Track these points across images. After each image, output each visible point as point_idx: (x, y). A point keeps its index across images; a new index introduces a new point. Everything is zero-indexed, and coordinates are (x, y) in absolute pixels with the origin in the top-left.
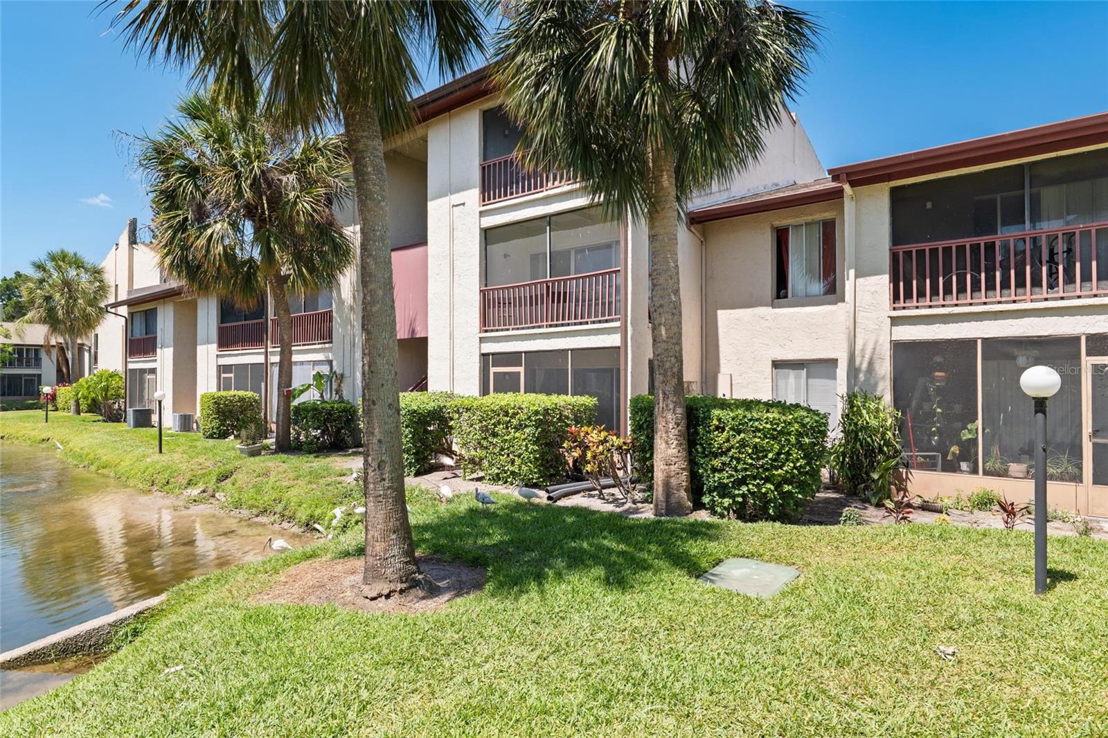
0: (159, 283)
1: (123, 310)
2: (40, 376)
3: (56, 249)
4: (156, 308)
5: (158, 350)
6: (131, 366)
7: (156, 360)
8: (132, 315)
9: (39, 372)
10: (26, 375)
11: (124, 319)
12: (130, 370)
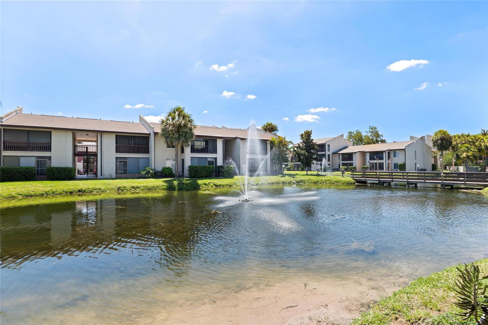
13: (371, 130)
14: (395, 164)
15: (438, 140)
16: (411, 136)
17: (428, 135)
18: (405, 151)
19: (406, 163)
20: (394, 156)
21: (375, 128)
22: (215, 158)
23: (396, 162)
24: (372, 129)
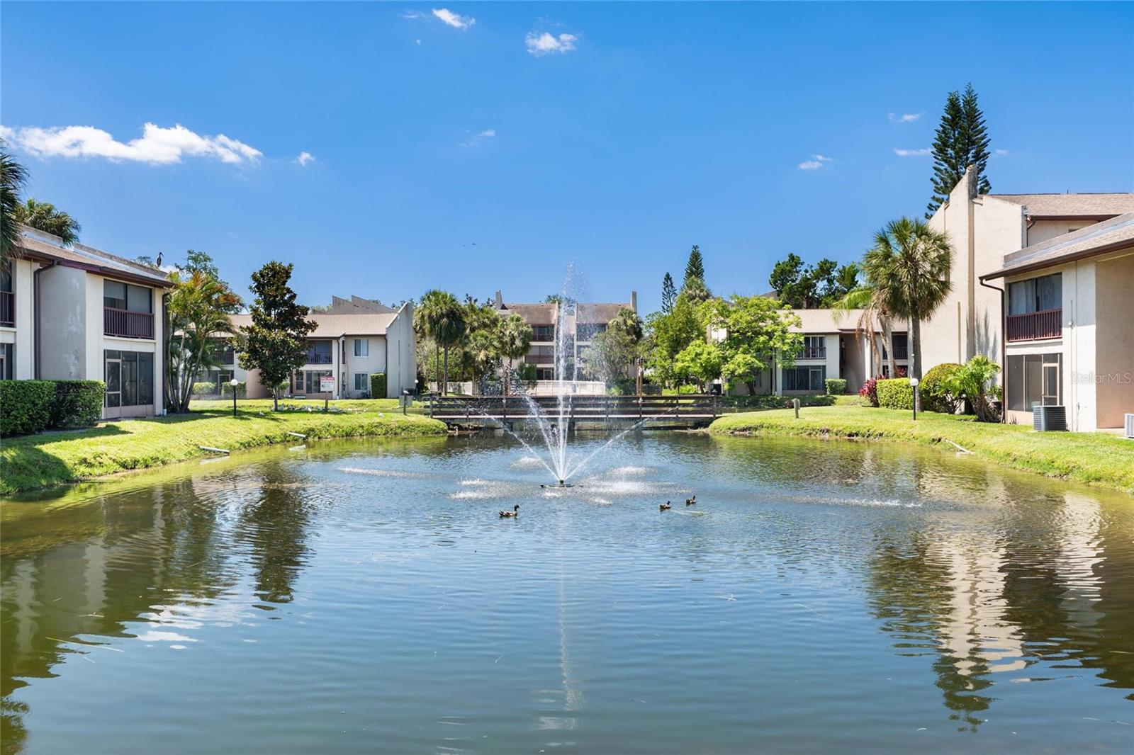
0: (1020, 249)
1: (1000, 283)
2: (824, 367)
3: (898, 218)
4: (1061, 274)
5: (1064, 330)
6: (1010, 352)
7: (1061, 343)
8: (1009, 286)
9: (824, 364)
10: (813, 367)
11: (1000, 292)
12: (1008, 356)
13: (191, 263)
14: (358, 376)
15: (442, 316)
16: (336, 297)
17: (355, 297)
18: (386, 341)
19: (388, 374)
20: (356, 355)
21: (207, 259)
22: (7, 344)
23: (361, 371)
24: (195, 260)
